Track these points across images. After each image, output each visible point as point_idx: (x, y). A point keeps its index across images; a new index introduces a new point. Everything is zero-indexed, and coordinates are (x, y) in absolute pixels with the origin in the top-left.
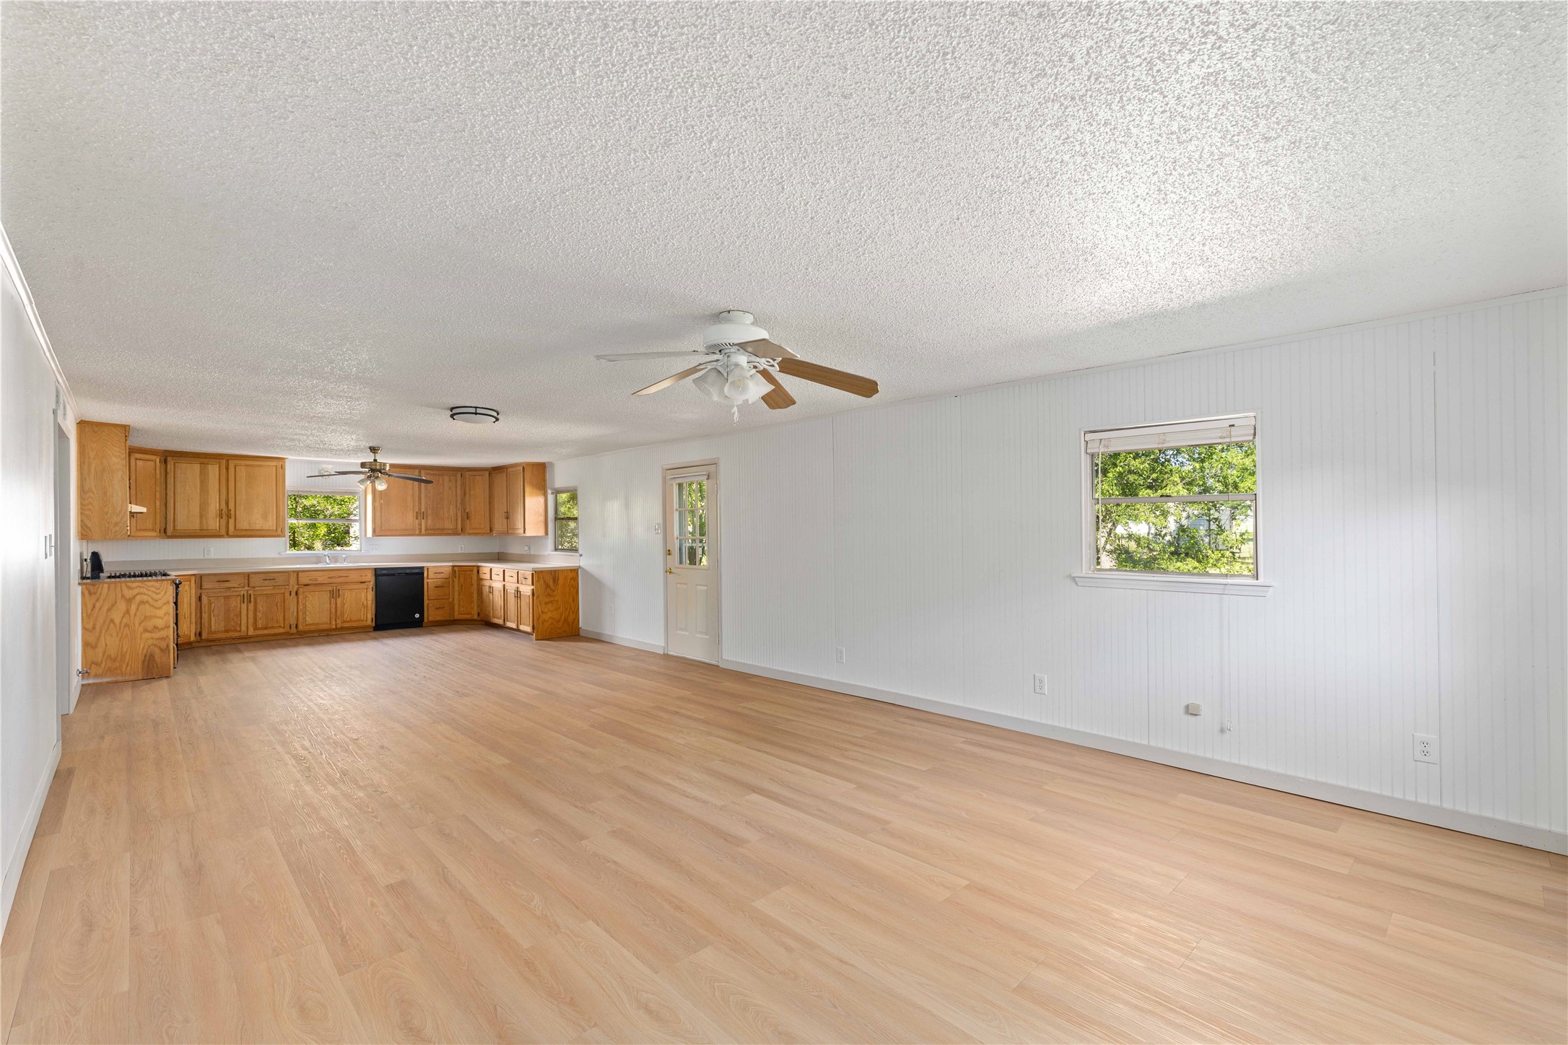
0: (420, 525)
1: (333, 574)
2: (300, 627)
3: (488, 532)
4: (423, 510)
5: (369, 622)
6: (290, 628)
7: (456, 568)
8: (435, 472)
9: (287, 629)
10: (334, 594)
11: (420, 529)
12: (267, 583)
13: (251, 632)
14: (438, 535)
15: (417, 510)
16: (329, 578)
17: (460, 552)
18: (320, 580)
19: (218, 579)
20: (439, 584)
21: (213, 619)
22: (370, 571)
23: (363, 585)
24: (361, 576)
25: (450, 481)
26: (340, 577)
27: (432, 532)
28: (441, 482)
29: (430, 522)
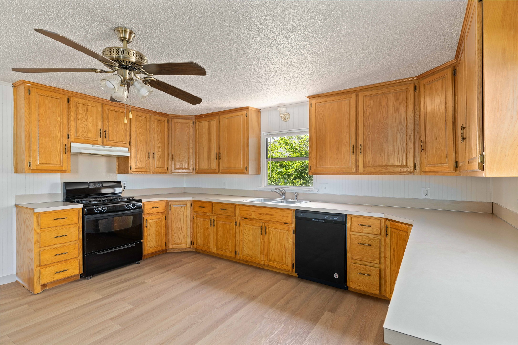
0: (357, 161)
1: (262, 211)
2: (241, 255)
3: (452, 168)
4: (361, 142)
5: (290, 267)
6: (236, 254)
7: (388, 223)
8: (376, 92)
9: (233, 255)
10: (264, 231)
11: (357, 167)
12: (223, 212)
13: (215, 251)
14: (380, 173)
15: (353, 142)
16: (260, 214)
17: (423, 197)
18: (253, 216)
19: (200, 206)
20: (366, 241)
21: (198, 235)
22: (291, 212)
23: (285, 226)
24: (283, 216)
25: (397, 99)
26: (267, 214)
27: (372, 170)
28: (384, 103)
29: (369, 157)
